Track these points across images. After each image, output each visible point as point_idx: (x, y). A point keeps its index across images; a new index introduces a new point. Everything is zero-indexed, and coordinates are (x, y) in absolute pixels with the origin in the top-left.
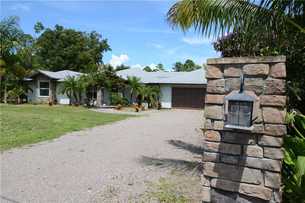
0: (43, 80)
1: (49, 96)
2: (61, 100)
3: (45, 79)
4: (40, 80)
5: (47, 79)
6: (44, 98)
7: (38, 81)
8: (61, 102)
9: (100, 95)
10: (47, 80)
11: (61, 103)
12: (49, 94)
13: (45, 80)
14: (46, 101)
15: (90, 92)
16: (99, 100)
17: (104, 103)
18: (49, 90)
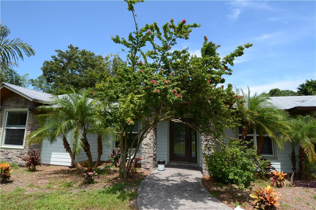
0: (15, 107)
1: (22, 144)
2: (52, 156)
3: (20, 105)
4: (9, 106)
5: (23, 104)
6: (13, 151)
7: (5, 110)
8: (52, 159)
9: (149, 141)
10: (23, 107)
11: (51, 163)
12: (24, 141)
13: (19, 108)
14: (15, 157)
15: (131, 134)
16: (147, 155)
17: (160, 163)
18: (26, 131)
